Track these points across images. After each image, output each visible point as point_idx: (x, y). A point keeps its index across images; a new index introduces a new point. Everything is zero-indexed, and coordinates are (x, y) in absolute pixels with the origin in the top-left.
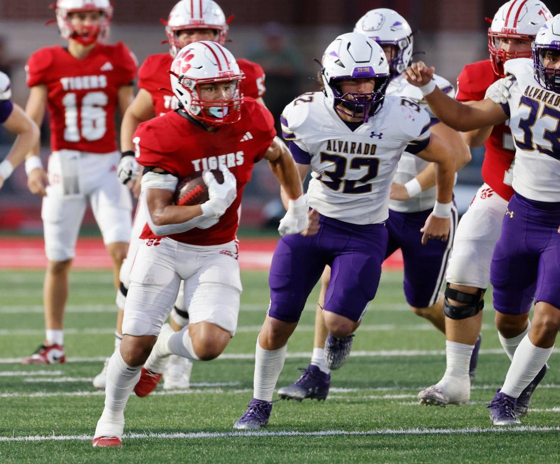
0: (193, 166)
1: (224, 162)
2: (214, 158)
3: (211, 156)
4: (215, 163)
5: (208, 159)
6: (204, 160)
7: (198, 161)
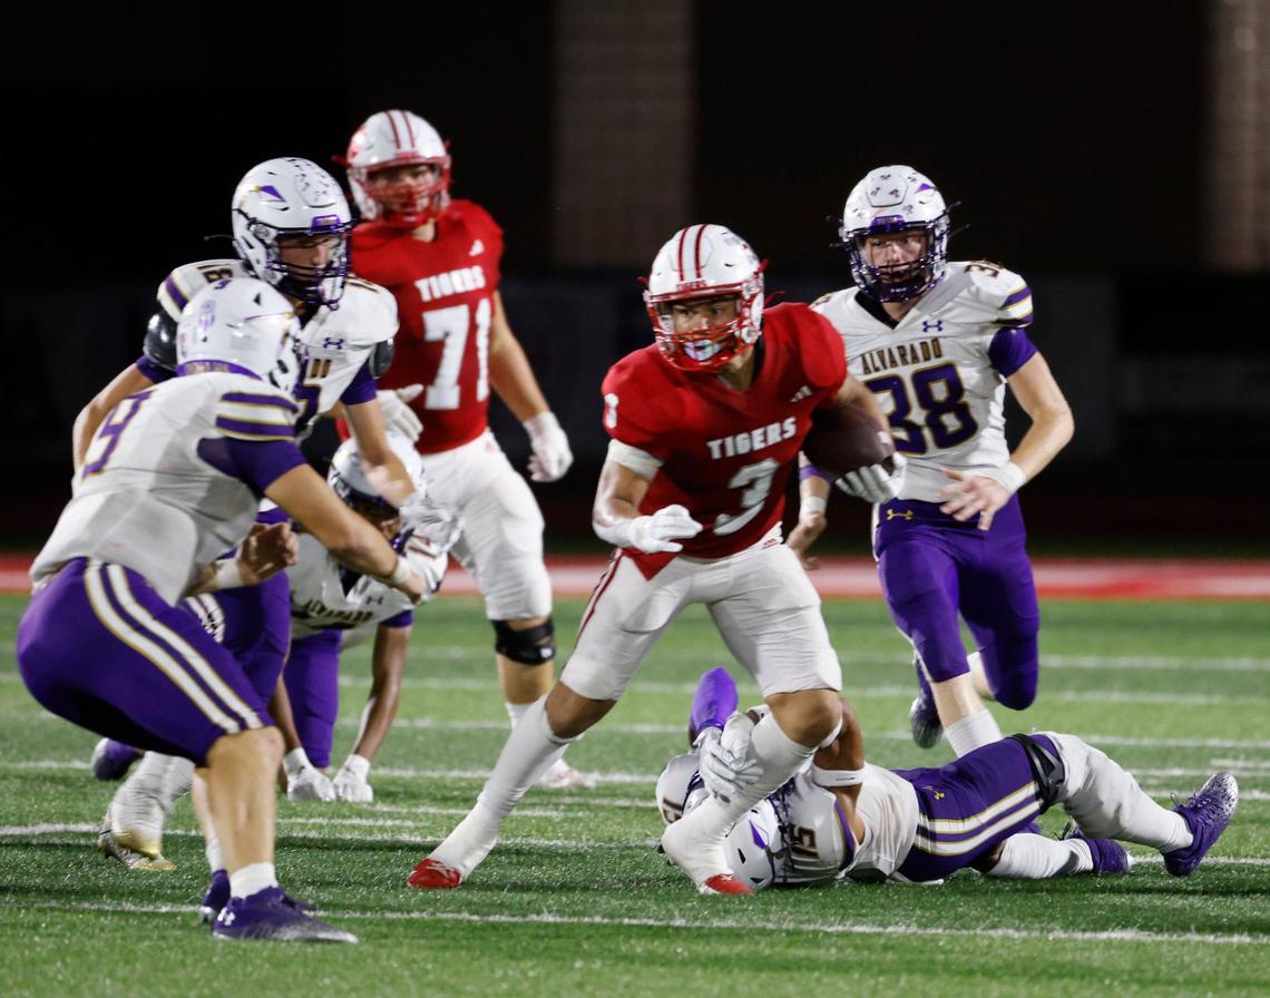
0: (709, 451)
1: (761, 438)
2: (744, 435)
3: (740, 433)
4: (747, 442)
5: (734, 438)
6: (729, 441)
7: (719, 442)
